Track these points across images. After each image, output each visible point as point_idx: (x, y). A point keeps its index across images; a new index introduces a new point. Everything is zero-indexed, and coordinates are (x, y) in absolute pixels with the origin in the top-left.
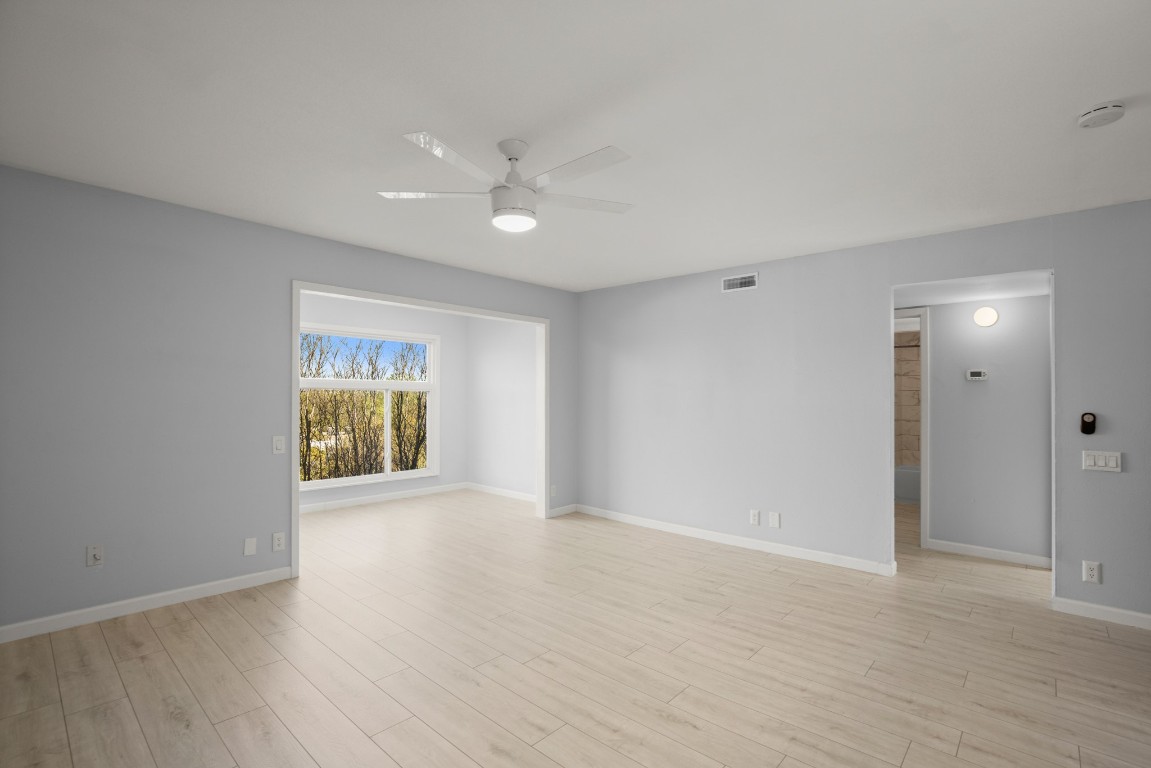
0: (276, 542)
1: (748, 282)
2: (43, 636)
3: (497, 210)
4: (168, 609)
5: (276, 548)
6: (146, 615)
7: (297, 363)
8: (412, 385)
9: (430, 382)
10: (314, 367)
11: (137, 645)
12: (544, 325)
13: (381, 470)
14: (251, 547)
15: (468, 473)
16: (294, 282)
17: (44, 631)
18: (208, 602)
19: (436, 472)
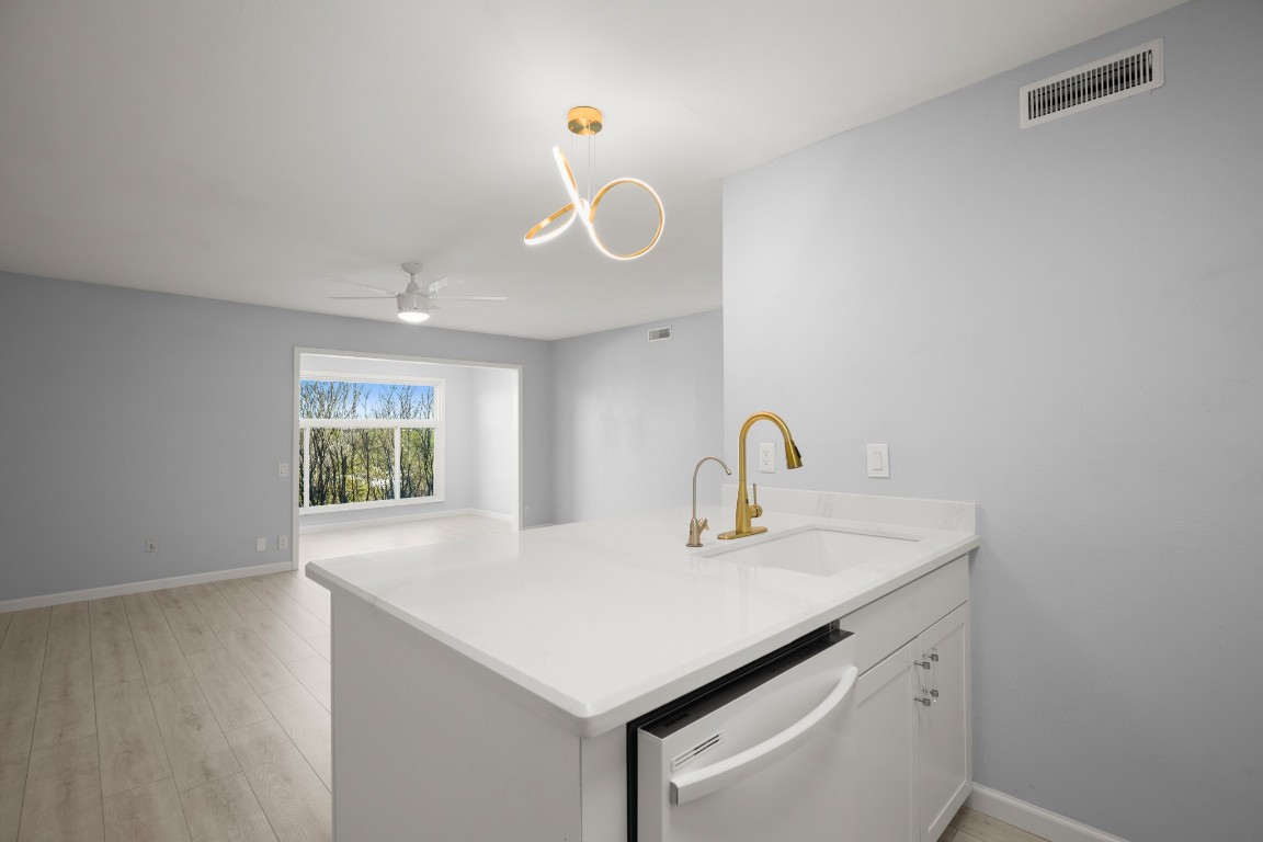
0: (280, 544)
1: (664, 334)
2: (118, 597)
3: (401, 309)
4: (201, 585)
5: (281, 547)
6: (185, 588)
7: (297, 406)
8: (418, 422)
9: (437, 420)
10: (349, 407)
11: (176, 602)
12: (517, 371)
13: (393, 497)
14: (261, 545)
15: (472, 499)
16: (296, 349)
17: (119, 594)
18: (228, 583)
19: (442, 499)
